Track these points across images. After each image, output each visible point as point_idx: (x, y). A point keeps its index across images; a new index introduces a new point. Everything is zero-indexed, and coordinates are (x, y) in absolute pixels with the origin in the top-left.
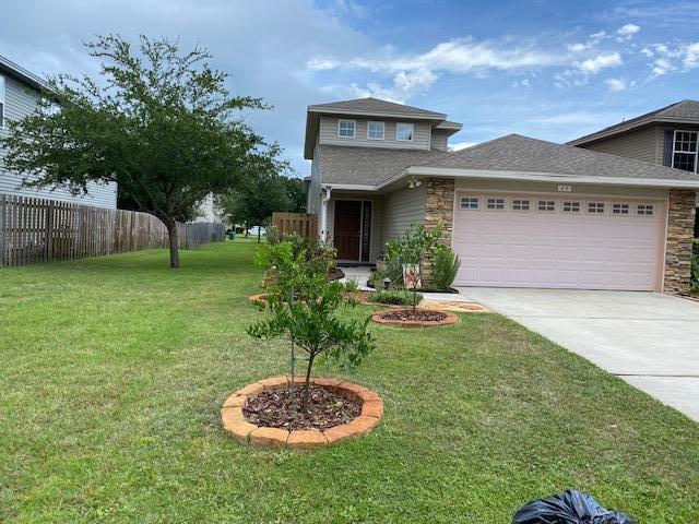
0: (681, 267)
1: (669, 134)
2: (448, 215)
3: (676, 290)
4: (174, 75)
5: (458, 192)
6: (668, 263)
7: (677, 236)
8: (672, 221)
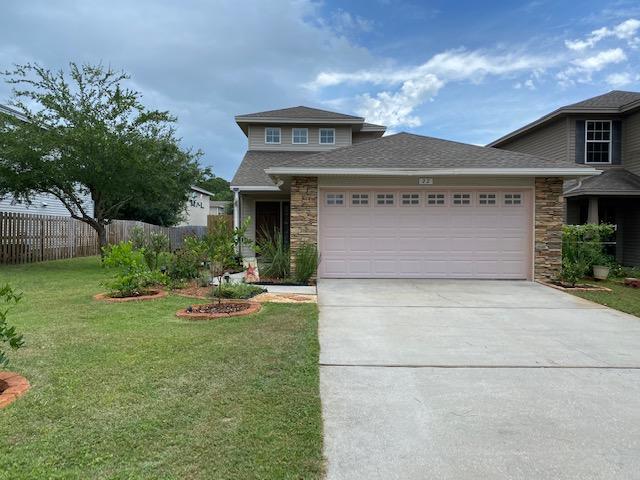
0: (551, 255)
1: (580, 124)
2: (313, 212)
3: (548, 277)
4: (96, 96)
5: (321, 189)
6: (538, 251)
7: (546, 224)
8: (539, 209)
